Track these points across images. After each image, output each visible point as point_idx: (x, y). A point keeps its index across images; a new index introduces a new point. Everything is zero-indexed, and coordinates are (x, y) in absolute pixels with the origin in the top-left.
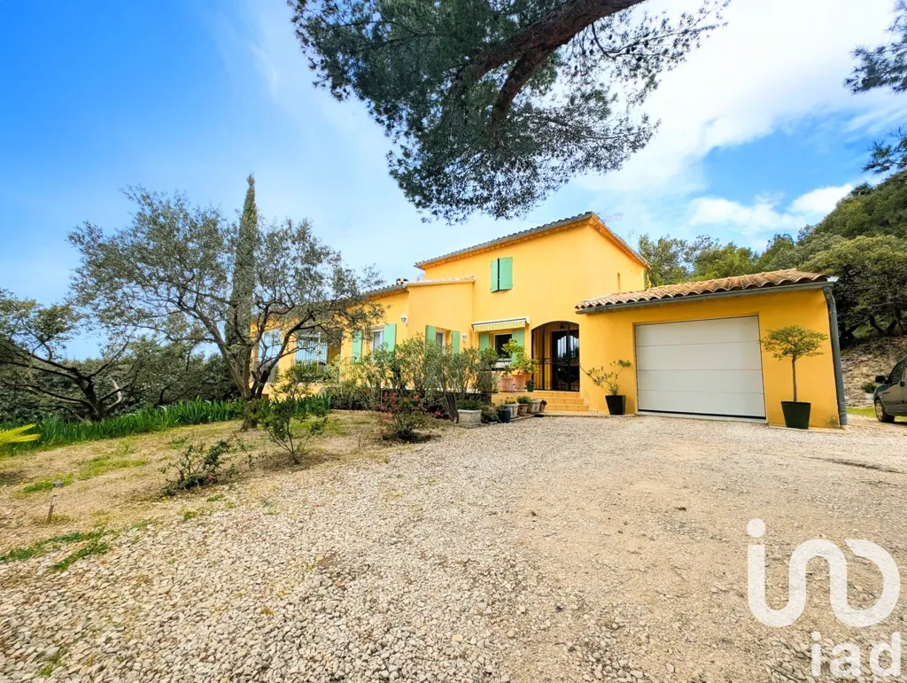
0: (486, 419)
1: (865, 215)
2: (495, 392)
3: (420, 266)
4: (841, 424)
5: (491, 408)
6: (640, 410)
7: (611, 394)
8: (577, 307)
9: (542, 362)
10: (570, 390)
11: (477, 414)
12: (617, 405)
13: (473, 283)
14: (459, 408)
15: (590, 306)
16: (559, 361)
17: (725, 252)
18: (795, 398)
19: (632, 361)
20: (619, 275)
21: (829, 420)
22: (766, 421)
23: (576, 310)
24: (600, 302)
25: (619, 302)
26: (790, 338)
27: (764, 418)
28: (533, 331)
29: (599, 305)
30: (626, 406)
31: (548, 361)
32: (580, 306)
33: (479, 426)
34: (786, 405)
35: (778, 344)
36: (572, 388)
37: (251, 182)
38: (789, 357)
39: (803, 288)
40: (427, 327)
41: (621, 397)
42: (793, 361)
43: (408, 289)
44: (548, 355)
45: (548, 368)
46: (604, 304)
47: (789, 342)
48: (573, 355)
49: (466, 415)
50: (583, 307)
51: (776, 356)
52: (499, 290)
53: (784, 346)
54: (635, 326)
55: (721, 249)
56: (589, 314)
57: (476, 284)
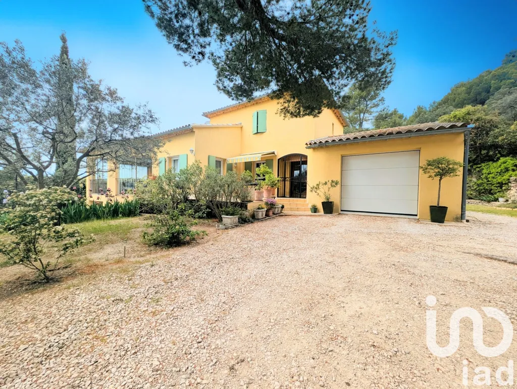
0: (243, 221)
1: (466, 95)
2: (250, 201)
3: (206, 115)
4: (461, 219)
5: (247, 213)
6: (341, 211)
7: (325, 201)
8: (307, 144)
9: (284, 179)
10: (300, 197)
11: (235, 219)
12: (328, 207)
13: (242, 127)
14: (223, 214)
15: (315, 143)
16: (295, 179)
17: (392, 114)
18: (438, 204)
19: (339, 180)
20: (333, 124)
21: (455, 217)
22: (417, 217)
23: (306, 146)
24: (321, 141)
25: (334, 141)
26: (440, 166)
27: (416, 215)
28: (279, 160)
29: (320, 142)
30: (334, 208)
31: (288, 179)
32: (308, 144)
33: (237, 226)
34: (433, 209)
35: (432, 169)
36: (302, 196)
37: (64, 40)
38: (438, 178)
39: (452, 131)
40: (209, 157)
41: (331, 202)
42: (440, 181)
43: (194, 130)
44: (288, 175)
45: (288, 184)
46: (324, 142)
47: (439, 168)
48: (304, 176)
49: (227, 219)
50: (310, 144)
51: (430, 176)
52: (257, 133)
53: (437, 171)
54: (342, 157)
55: (390, 112)
56: (314, 149)
57: (243, 128)
